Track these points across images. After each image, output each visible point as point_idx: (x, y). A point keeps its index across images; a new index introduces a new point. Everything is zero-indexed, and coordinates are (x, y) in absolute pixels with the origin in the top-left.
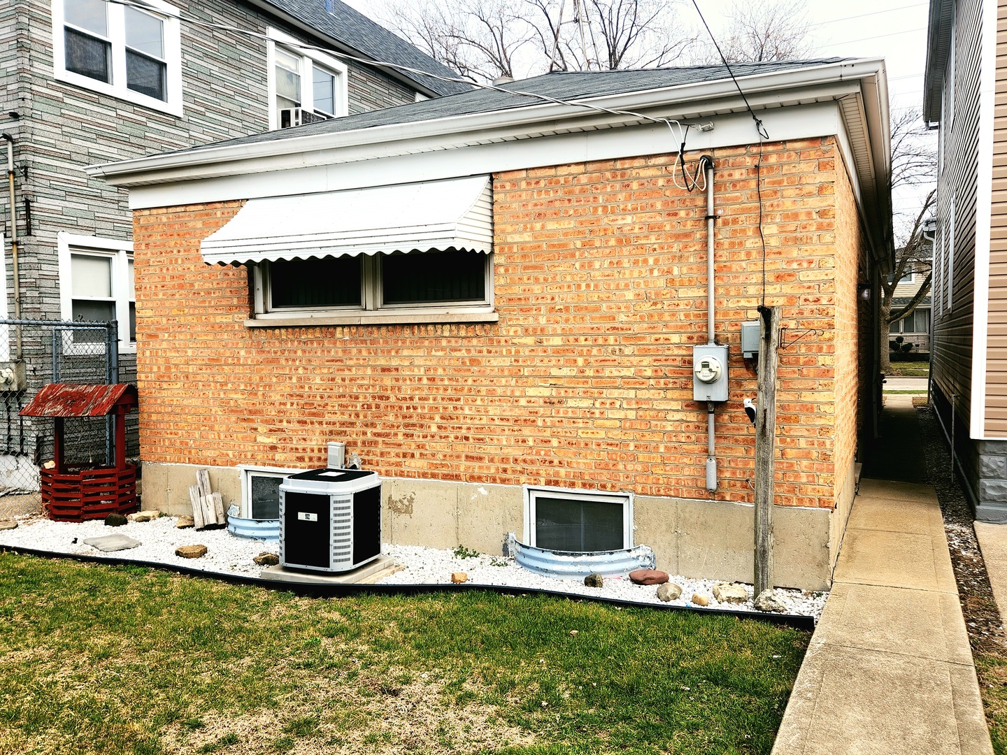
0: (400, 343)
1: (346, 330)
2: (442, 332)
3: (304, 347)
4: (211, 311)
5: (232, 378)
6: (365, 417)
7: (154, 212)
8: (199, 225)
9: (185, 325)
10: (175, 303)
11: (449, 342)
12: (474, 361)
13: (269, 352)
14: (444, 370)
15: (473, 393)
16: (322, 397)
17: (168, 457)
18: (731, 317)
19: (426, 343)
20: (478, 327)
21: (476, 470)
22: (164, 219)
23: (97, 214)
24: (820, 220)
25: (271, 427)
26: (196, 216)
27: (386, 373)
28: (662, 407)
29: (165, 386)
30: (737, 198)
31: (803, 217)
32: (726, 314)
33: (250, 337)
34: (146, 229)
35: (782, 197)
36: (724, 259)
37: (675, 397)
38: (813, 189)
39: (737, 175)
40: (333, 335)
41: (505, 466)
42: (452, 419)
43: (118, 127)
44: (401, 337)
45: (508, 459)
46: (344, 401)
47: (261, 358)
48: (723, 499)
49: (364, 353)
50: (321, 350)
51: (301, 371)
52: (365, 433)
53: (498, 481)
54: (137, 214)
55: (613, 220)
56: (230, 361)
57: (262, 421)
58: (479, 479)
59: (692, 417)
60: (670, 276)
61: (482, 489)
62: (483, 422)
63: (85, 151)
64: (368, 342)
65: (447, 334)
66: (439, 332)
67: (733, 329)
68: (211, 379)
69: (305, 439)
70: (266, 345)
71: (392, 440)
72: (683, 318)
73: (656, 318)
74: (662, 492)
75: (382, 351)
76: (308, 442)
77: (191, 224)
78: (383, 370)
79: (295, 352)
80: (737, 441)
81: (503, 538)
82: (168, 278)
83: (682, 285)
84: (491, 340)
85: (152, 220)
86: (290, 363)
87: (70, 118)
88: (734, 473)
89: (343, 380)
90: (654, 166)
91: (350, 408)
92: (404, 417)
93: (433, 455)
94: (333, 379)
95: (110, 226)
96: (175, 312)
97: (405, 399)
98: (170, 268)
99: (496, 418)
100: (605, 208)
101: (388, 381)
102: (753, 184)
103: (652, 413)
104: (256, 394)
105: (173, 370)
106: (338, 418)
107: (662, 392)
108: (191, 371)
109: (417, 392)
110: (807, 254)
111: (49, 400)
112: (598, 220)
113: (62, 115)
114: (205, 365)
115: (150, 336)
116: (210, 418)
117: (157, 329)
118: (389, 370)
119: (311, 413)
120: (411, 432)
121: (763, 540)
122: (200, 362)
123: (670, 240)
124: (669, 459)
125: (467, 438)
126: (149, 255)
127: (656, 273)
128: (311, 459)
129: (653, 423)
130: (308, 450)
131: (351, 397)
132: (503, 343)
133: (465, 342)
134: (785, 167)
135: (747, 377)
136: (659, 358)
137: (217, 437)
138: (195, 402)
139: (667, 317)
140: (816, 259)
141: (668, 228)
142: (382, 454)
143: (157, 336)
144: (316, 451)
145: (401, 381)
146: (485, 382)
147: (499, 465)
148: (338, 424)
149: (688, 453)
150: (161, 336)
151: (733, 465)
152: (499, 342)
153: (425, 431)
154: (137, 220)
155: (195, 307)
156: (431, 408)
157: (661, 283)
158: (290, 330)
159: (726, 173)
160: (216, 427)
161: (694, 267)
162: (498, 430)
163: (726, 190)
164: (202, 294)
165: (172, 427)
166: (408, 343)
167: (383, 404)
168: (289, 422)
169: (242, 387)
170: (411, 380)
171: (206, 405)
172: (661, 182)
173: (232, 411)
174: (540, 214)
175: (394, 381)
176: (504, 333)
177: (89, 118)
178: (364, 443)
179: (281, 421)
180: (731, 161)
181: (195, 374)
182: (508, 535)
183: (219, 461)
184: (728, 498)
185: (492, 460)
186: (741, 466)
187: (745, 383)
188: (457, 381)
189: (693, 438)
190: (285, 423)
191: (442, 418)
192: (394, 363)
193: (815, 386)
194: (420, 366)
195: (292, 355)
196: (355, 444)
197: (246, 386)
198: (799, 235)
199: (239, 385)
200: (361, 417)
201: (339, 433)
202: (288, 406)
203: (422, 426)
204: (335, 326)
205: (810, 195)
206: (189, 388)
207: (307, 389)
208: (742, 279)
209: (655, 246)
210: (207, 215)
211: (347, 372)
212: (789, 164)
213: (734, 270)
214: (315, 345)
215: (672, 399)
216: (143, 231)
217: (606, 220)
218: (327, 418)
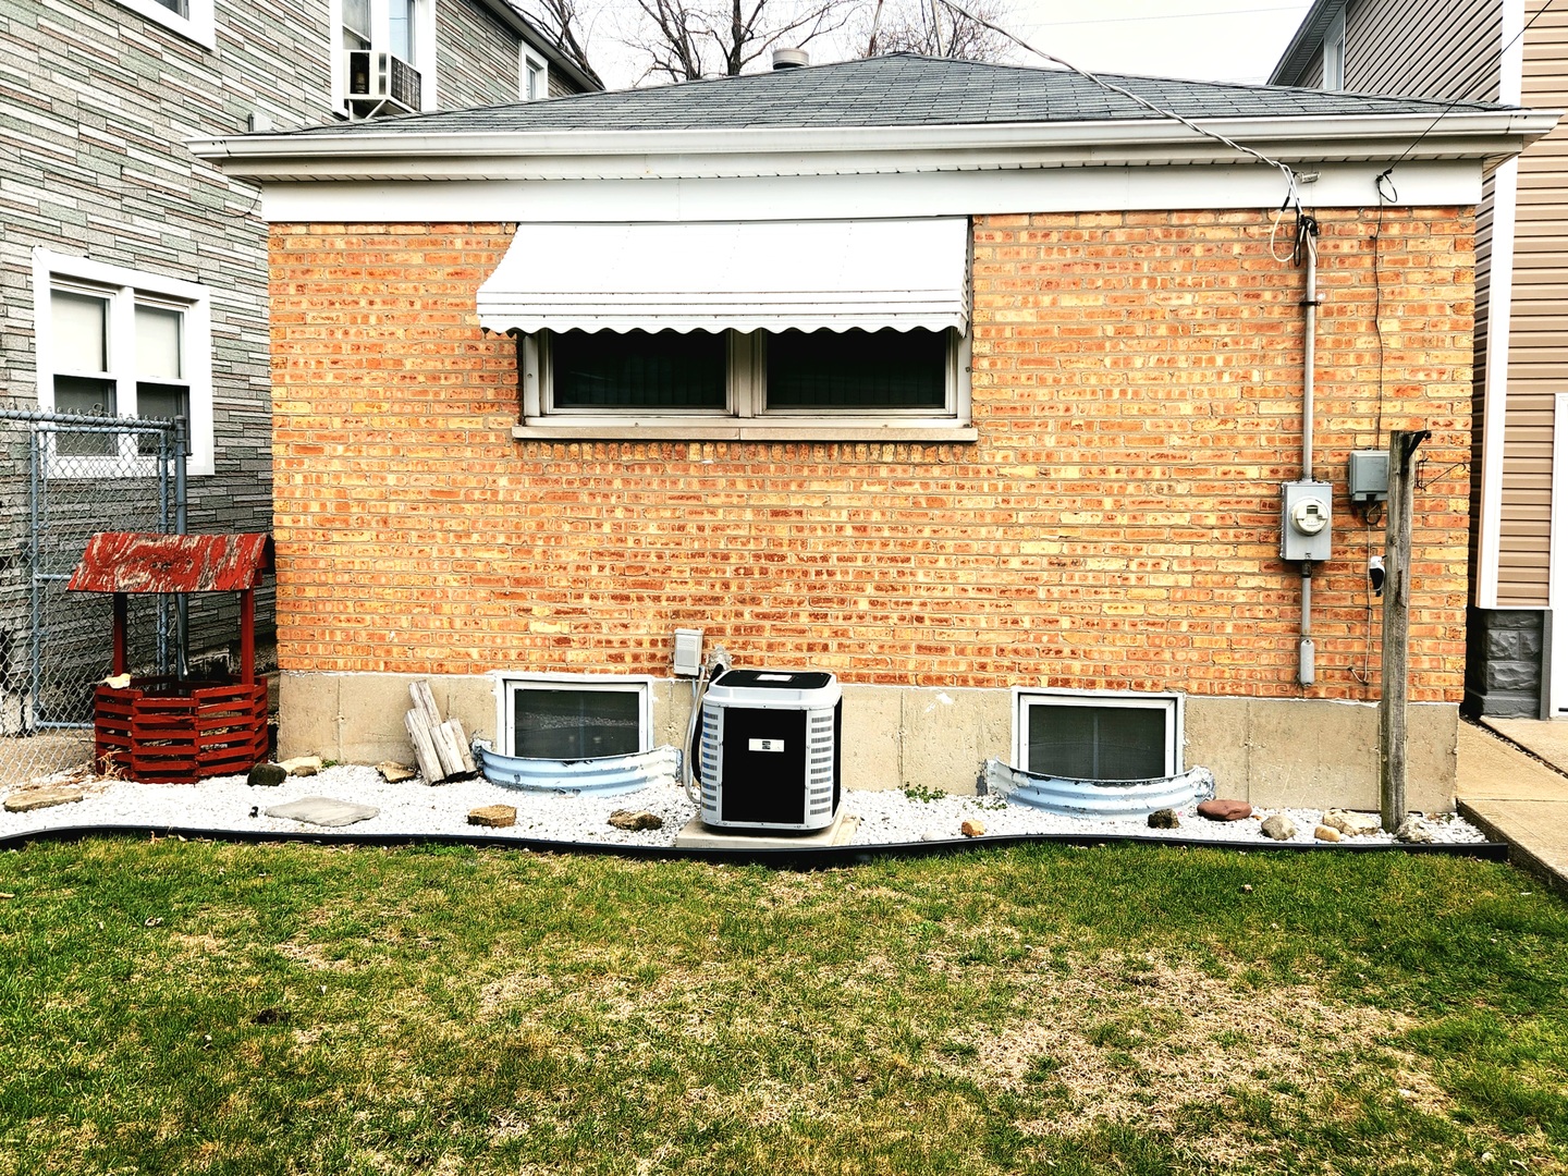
0: (806, 472)
1: (708, 448)
2: (881, 455)
3: (627, 474)
4: (438, 408)
5: (480, 525)
6: (740, 588)
7: (319, 229)
8: (417, 259)
9: (382, 433)
10: (362, 393)
11: (892, 471)
12: (933, 501)
13: (556, 481)
14: (883, 514)
15: (932, 550)
16: (660, 557)
17: (341, 663)
18: (1334, 442)
19: (853, 472)
20: (942, 450)
21: (935, 667)
22: (340, 244)
23: (91, 218)
24: (1455, 317)
25: (559, 606)
26: (409, 244)
27: (781, 518)
28: (1231, 569)
29: (336, 537)
30: (1345, 279)
31: (1432, 311)
32: (1325, 440)
33: (520, 456)
34: (299, 258)
35: (1406, 282)
36: (1325, 362)
37: (1249, 554)
38: (1448, 275)
39: (1345, 247)
40: (683, 456)
41: (984, 660)
42: (894, 589)
43: (121, 57)
44: (809, 462)
45: (988, 649)
46: (701, 563)
47: (540, 491)
48: (1315, 696)
49: (741, 486)
50: (656, 482)
51: (619, 513)
52: (739, 614)
53: (971, 682)
54: (278, 230)
55: (1165, 299)
56: (477, 495)
57: (540, 597)
58: (940, 680)
59: (1275, 583)
60: (1247, 383)
61: (943, 696)
62: (947, 594)
63: (72, 98)
64: (749, 468)
65: (888, 458)
66: (875, 456)
67: (1335, 460)
68: (437, 526)
69: (625, 626)
70: (552, 470)
71: (790, 624)
72: (1264, 443)
73: (1225, 442)
74: (1228, 690)
75: (774, 484)
76: (631, 630)
77: (399, 257)
78: (775, 513)
79: (610, 483)
80: (1336, 615)
81: (977, 768)
82: (347, 348)
83: (1264, 397)
84: (964, 469)
85: (313, 243)
86: (599, 500)
87: (51, 34)
88: (1331, 660)
89: (701, 529)
90: (1227, 225)
91: (713, 574)
92: (812, 588)
93: (862, 646)
94: (682, 528)
95: (109, 240)
96: (360, 408)
97: (814, 559)
98: (352, 331)
99: (969, 588)
100: (1152, 281)
101: (783, 531)
102: (1368, 261)
103: (1216, 578)
104: (529, 552)
105: (354, 510)
106: (691, 589)
107: (1230, 547)
108: (392, 510)
109: (835, 549)
110: (1437, 361)
111: (116, 563)
112: (1141, 297)
113: (39, 28)
114: (423, 501)
115: (305, 449)
116: (433, 594)
117: (321, 437)
118: (785, 514)
119: (637, 582)
120: (823, 611)
121: (1398, 748)
122: (413, 497)
123: (1248, 333)
124: (1239, 642)
125: (920, 619)
126: (305, 305)
127: (1226, 378)
128: (636, 658)
129: (1218, 592)
130: (632, 643)
131: (714, 556)
132: (984, 474)
133: (920, 472)
134: (1411, 243)
135: (1353, 526)
136: (1227, 499)
137: (446, 625)
138: (399, 565)
139: (1241, 441)
140: (1449, 369)
141: (1245, 314)
142: (770, 647)
143: (317, 450)
144: (646, 644)
145: (806, 532)
146: (951, 534)
147: (973, 658)
148: (689, 601)
149: (1267, 634)
150: (328, 450)
151: (1330, 648)
152: (978, 472)
153: (848, 609)
154: (280, 242)
155: (405, 402)
156: (859, 574)
157: (1235, 392)
158: (599, 446)
159: (1330, 243)
160: (446, 608)
161: (1282, 372)
162: (973, 606)
163: (1329, 266)
164: (421, 378)
165: (351, 610)
166: (820, 472)
167: (773, 567)
168: (594, 597)
169: (501, 539)
170: (824, 529)
171: (424, 570)
172: (1237, 249)
173: (480, 580)
174: (1049, 283)
175: (794, 531)
176: (987, 459)
177: (79, 38)
178: (737, 629)
179: (579, 597)
180: (1337, 227)
181: (401, 517)
182: (985, 763)
183: (449, 666)
184: (1322, 695)
185: (962, 652)
186: (1341, 650)
187: (1349, 535)
188: (905, 531)
189: (1275, 612)
190: (586, 600)
191: (878, 588)
192: (796, 502)
193: (1444, 540)
194: (841, 508)
195: (603, 487)
196: (721, 631)
197: (509, 538)
198: (1428, 336)
199: (494, 537)
200: (734, 588)
201: (691, 615)
202: (594, 571)
203: (842, 601)
204: (687, 442)
205: (1443, 282)
206: (389, 540)
207: (630, 543)
208: (1349, 391)
209: (1227, 340)
210: (434, 243)
211: (707, 516)
212: (1416, 238)
213: (1338, 378)
214: (648, 471)
215: (1246, 558)
216: (292, 263)
217: (1153, 298)
218: (669, 590)
